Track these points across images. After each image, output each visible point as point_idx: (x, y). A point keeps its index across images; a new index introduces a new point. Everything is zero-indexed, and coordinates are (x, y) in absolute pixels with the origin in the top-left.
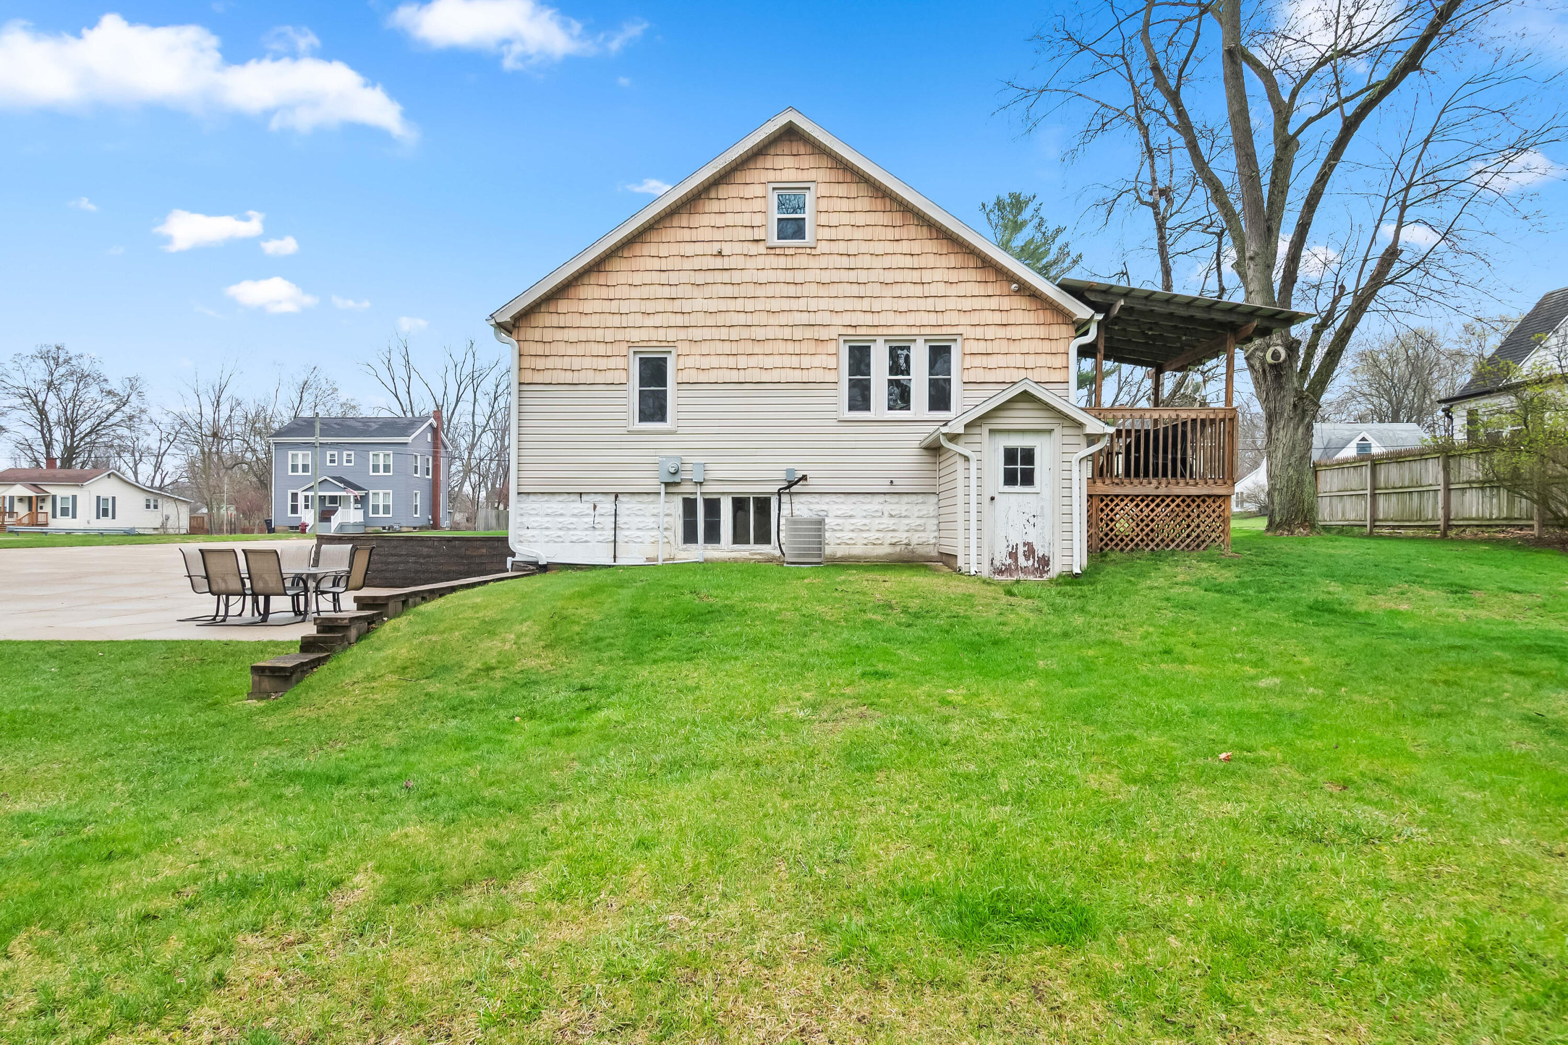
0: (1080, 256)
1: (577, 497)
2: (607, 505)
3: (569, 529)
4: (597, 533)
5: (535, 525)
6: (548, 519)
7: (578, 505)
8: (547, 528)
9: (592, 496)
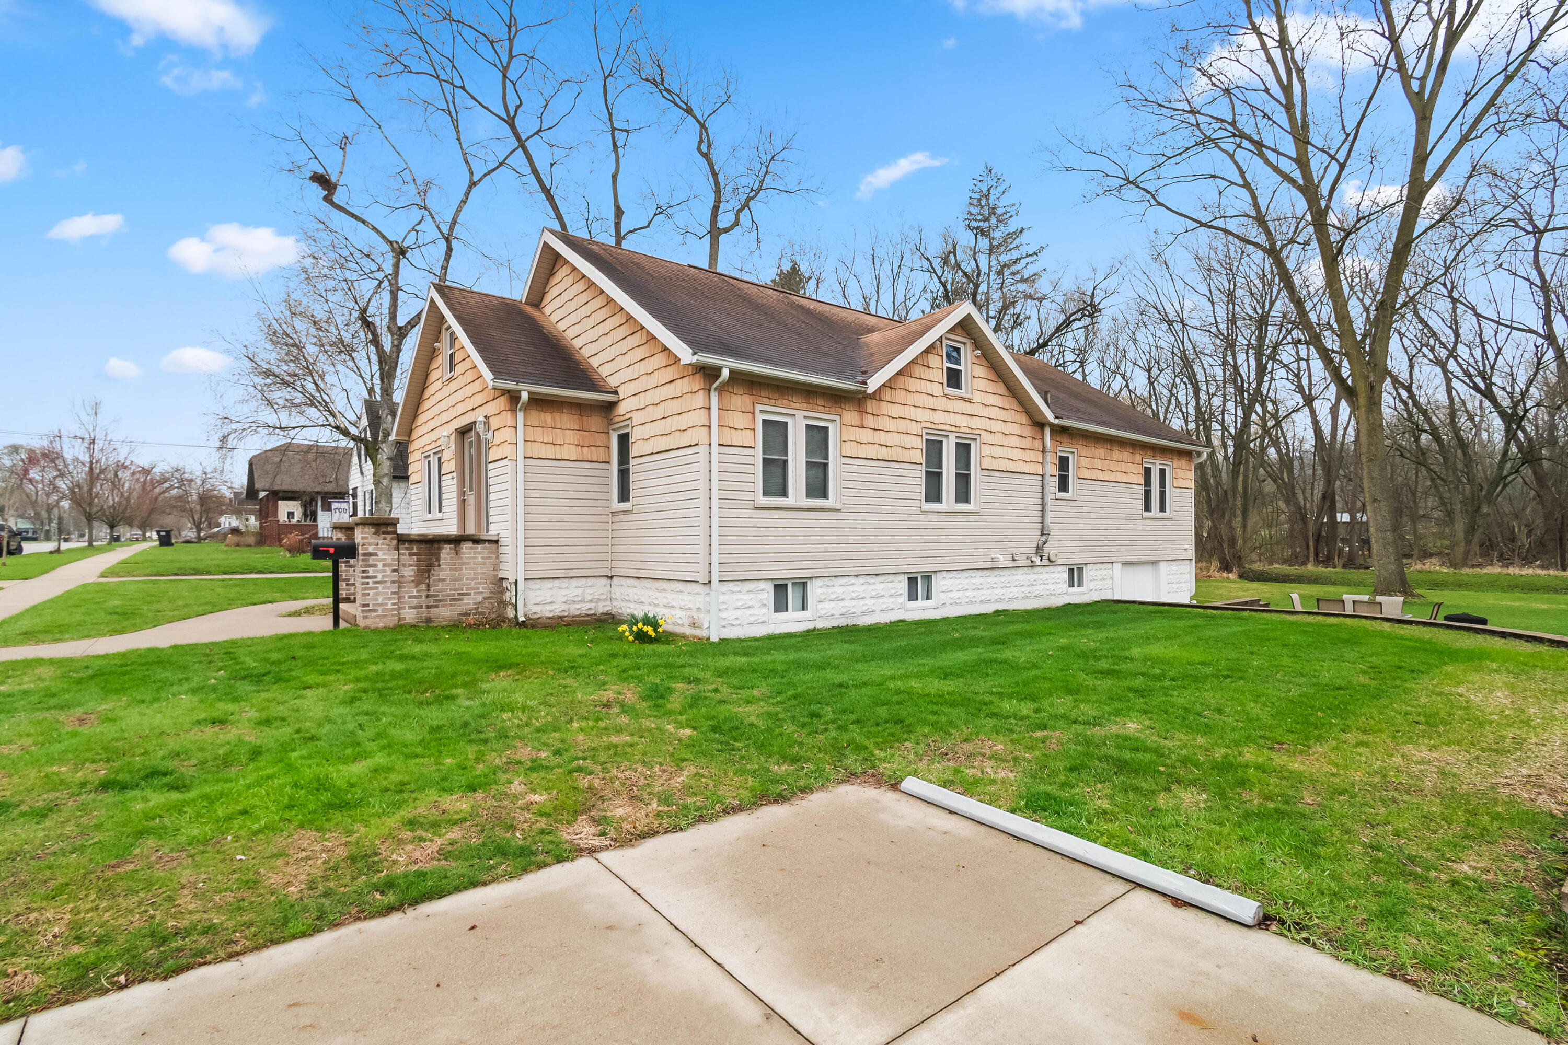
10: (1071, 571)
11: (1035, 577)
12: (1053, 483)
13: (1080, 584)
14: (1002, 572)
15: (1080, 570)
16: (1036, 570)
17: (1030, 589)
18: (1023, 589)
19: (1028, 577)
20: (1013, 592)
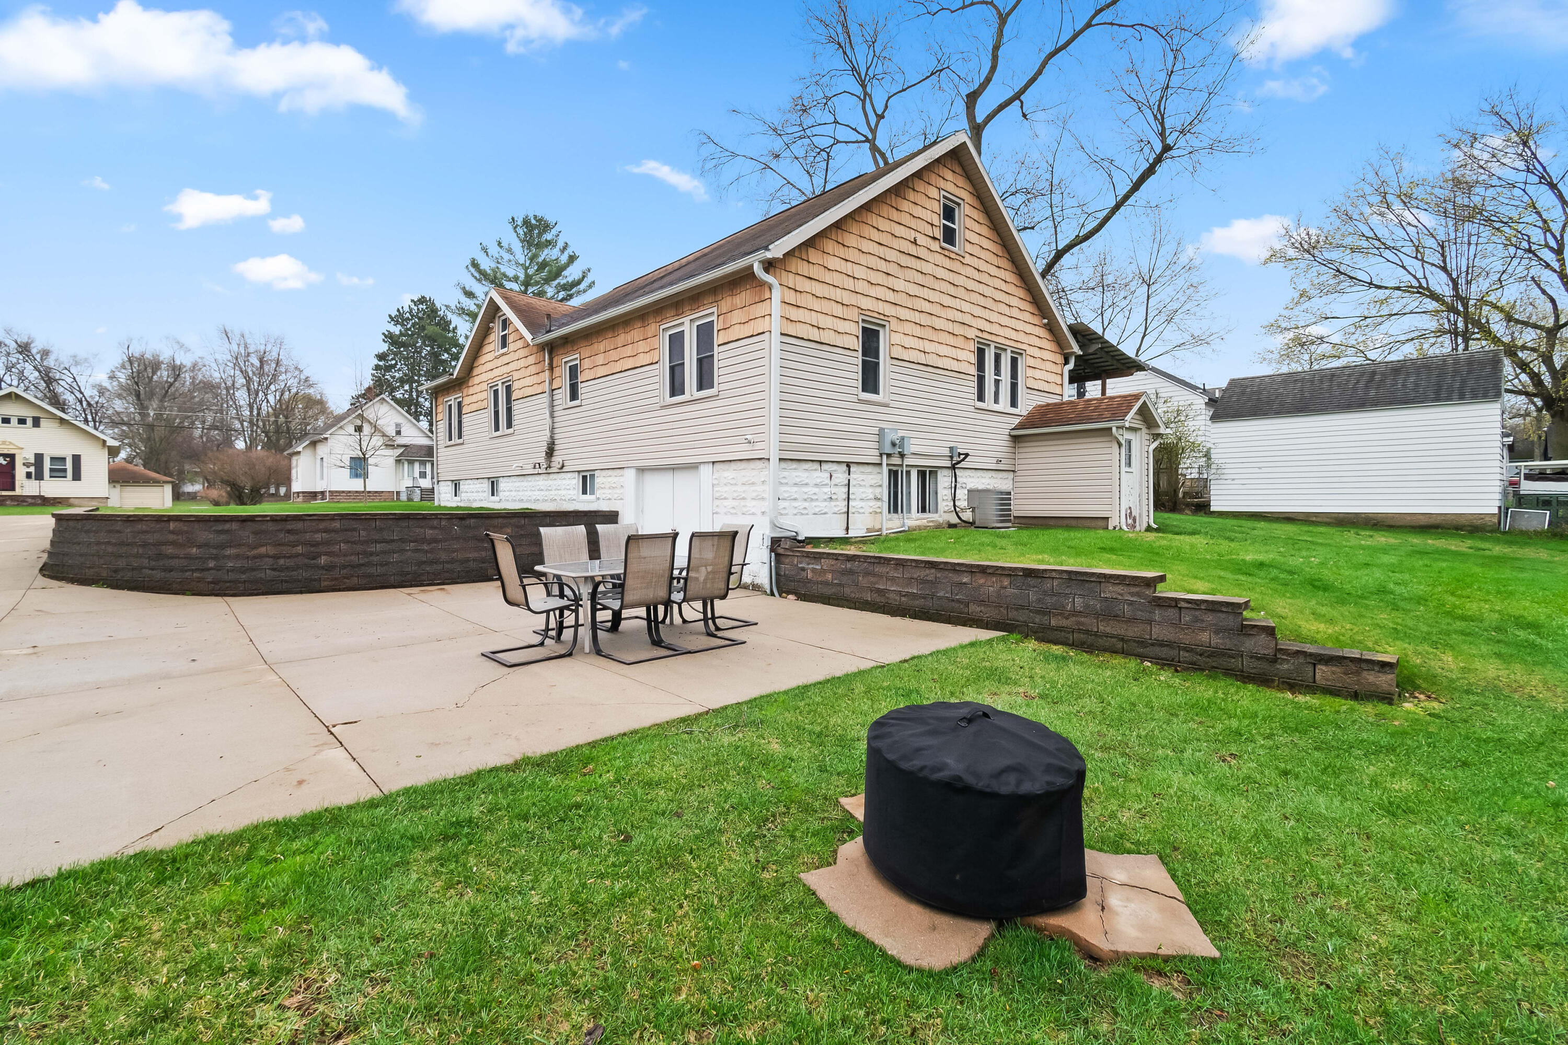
0: (594, 283)
1: (817, 466)
2: (840, 475)
3: (812, 500)
4: (833, 503)
5: (786, 495)
6: (795, 489)
7: (818, 474)
8: (795, 499)
9: (830, 465)
10: (584, 478)
11: (550, 482)
12: (563, 395)
13: (592, 493)
14: (530, 478)
15: (592, 476)
16: (552, 476)
17: (547, 493)
18: (543, 493)
19: (546, 483)
20: (537, 495)
